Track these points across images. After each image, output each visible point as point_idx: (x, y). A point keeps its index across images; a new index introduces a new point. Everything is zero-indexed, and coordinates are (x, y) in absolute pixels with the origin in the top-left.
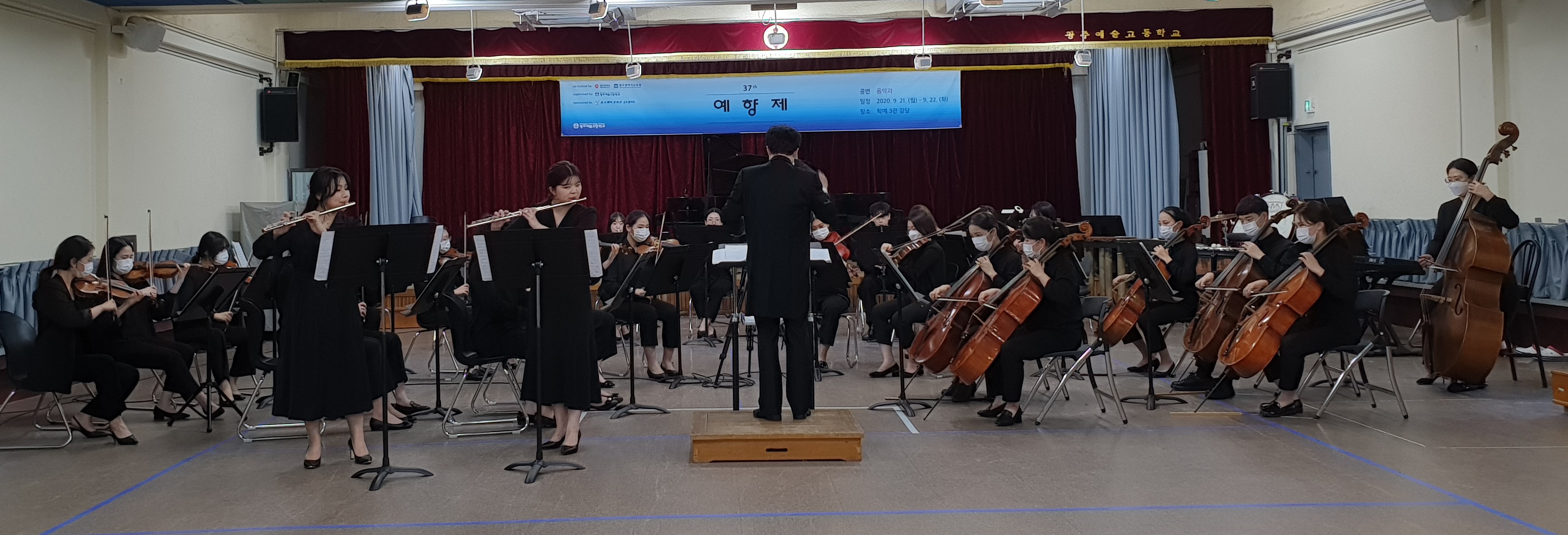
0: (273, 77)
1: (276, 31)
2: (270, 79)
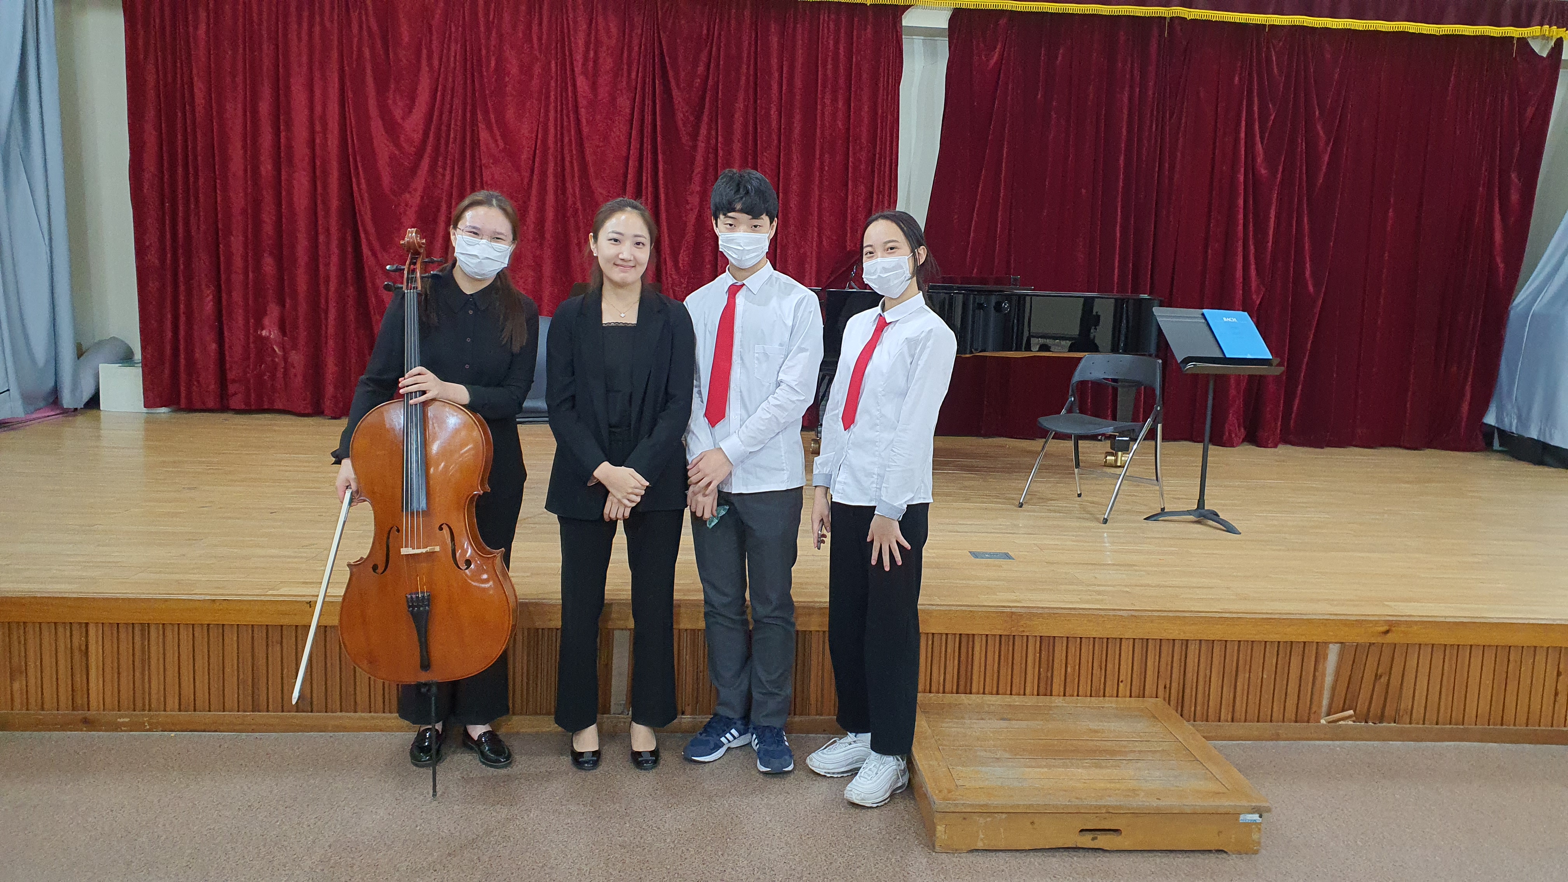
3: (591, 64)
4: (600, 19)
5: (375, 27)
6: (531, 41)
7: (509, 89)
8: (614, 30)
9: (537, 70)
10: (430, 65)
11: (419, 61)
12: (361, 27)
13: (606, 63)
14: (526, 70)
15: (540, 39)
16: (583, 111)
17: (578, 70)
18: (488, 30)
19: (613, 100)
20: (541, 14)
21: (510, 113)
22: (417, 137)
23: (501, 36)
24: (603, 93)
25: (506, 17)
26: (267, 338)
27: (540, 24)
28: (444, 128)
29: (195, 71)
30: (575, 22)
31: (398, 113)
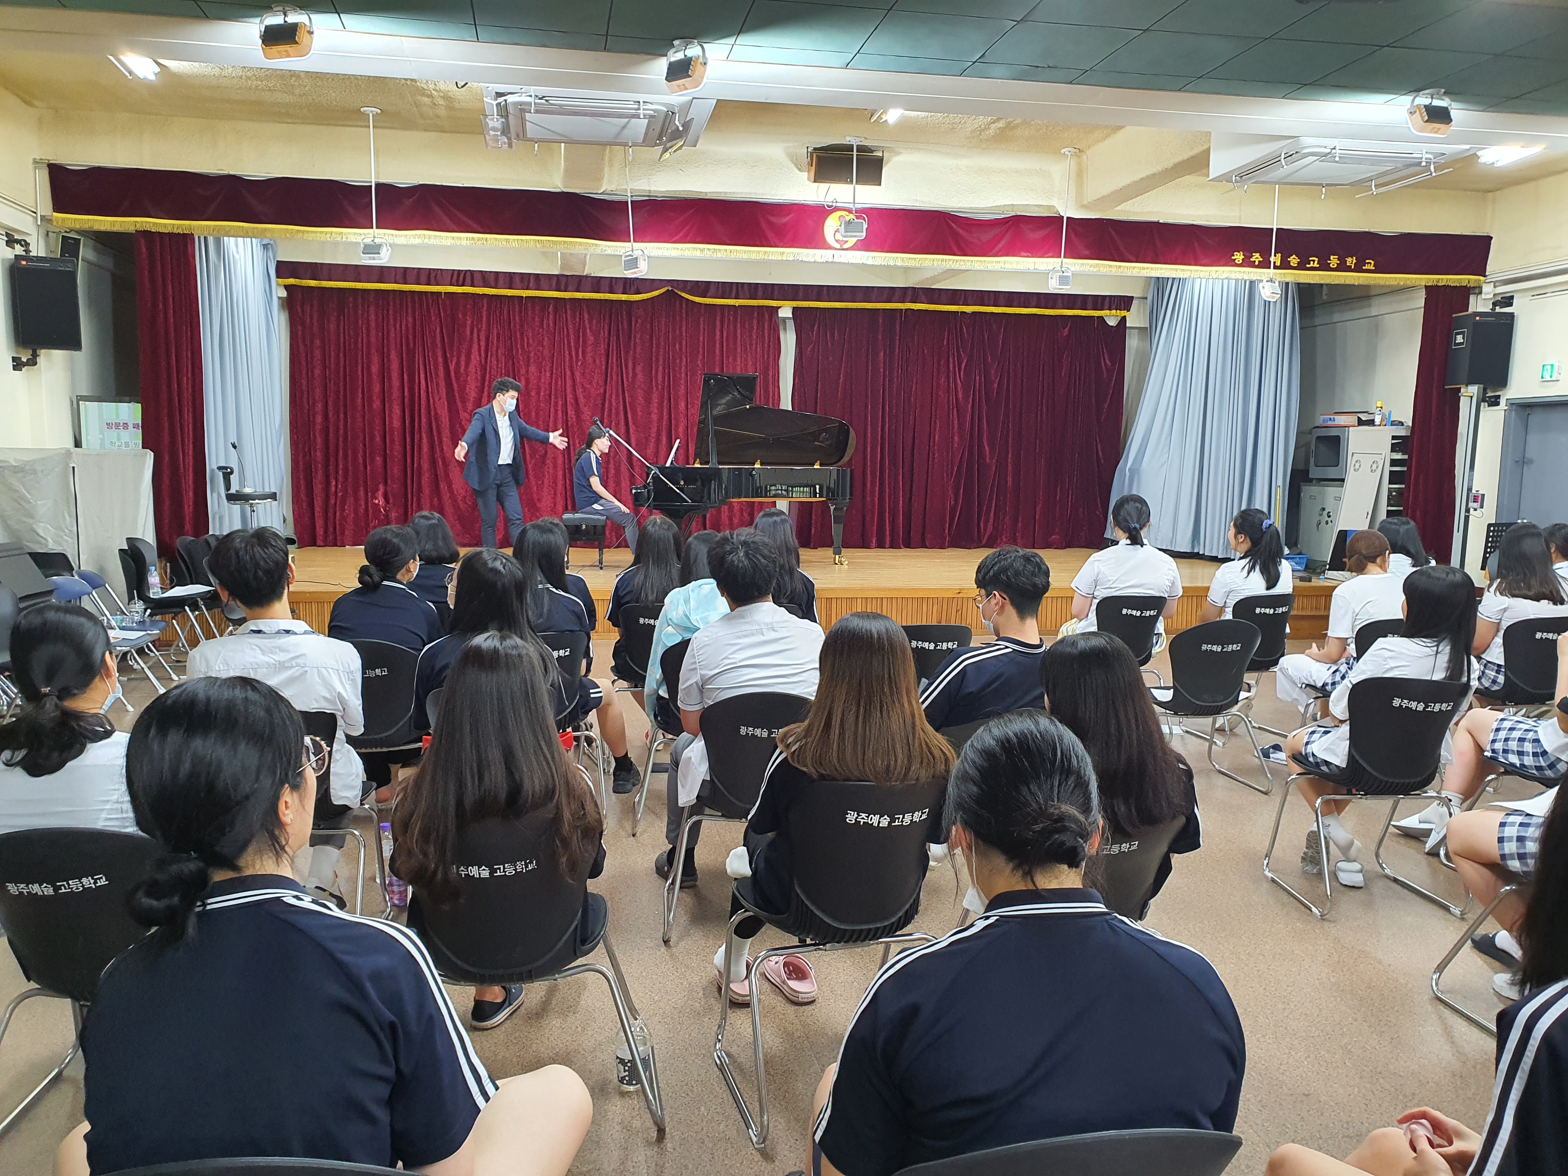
0: (32, 240)
1: (35, 162)
2: (25, 241)
3: (581, 340)
4: (586, 315)
7: (532, 354)
8: (594, 321)
9: (547, 343)
14: (541, 343)
15: (549, 326)
16: (576, 368)
17: (573, 344)
18: (520, 321)
20: (548, 314)
21: (532, 369)
23: (526, 324)
25: (530, 313)
30: (571, 316)
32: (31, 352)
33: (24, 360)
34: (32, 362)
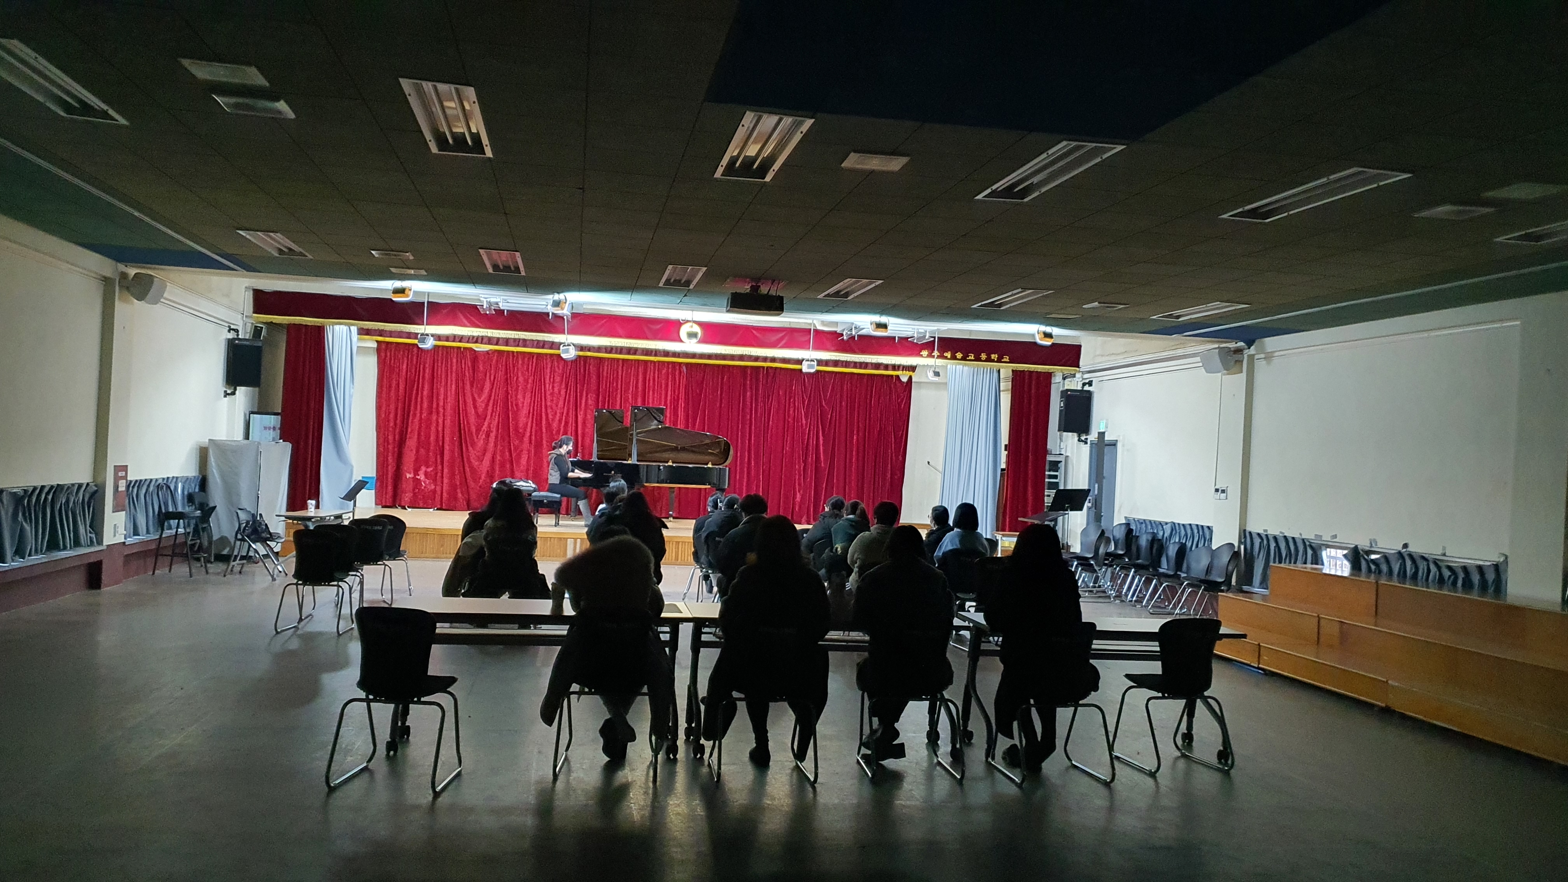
0: (240, 329)
1: (246, 288)
2: (237, 330)
3: (552, 380)
4: (556, 363)
5: (470, 365)
6: (528, 372)
7: (520, 388)
8: (561, 368)
9: (530, 381)
10: (490, 379)
11: (486, 377)
12: (465, 365)
13: (558, 379)
14: (526, 381)
15: (532, 370)
16: (548, 397)
17: (547, 381)
18: (514, 367)
19: (560, 392)
20: (533, 362)
21: (520, 396)
22: (483, 405)
23: (518, 369)
24: (556, 390)
25: (520, 362)
26: (420, 479)
27: (532, 365)
28: (496, 403)
29: (400, 380)
30: (547, 364)
31: (476, 396)
32: (233, 387)
33: (229, 392)
34: (233, 393)
